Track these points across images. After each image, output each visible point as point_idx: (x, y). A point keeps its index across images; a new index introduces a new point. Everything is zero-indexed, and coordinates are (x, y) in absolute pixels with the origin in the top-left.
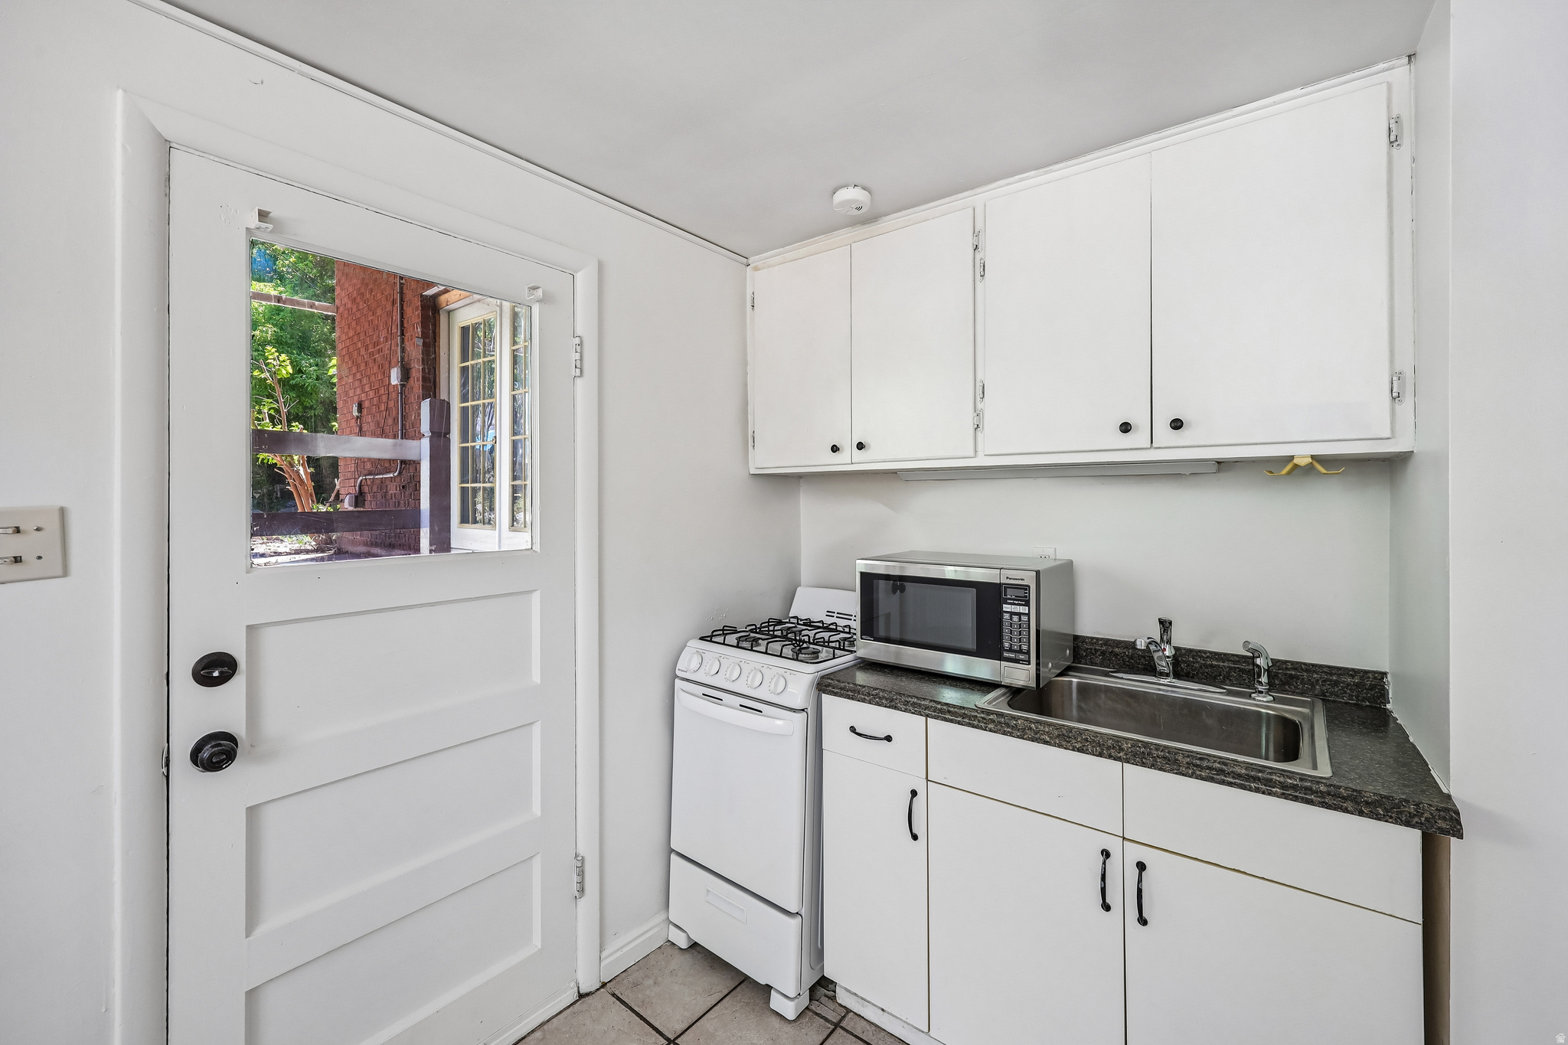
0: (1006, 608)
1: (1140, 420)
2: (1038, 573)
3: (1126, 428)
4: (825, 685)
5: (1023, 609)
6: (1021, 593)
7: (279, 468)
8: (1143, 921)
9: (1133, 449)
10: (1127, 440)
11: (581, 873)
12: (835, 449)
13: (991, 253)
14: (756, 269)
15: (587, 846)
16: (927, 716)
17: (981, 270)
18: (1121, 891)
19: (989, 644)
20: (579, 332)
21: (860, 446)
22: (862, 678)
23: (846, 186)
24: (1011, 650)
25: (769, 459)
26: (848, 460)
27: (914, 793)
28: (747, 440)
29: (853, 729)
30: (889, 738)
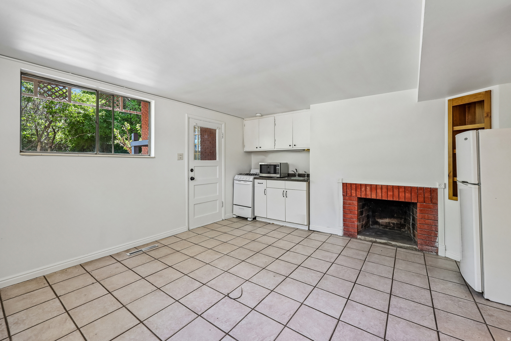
0: (277, 167)
1: (291, 145)
2: (280, 163)
3: (290, 146)
4: (255, 178)
5: (279, 168)
6: (278, 166)
7: (128, 151)
8: (287, 197)
9: (290, 148)
10: (290, 147)
11: (223, 204)
12: (257, 148)
13: (276, 122)
14: (245, 120)
15: (223, 200)
16: (267, 180)
17: (275, 125)
18: (285, 195)
19: (275, 172)
20: (222, 132)
21: (260, 147)
22: (260, 178)
23: (258, 113)
24: (277, 173)
25: (247, 149)
26: (258, 149)
27: (265, 189)
28: (244, 146)
29: (258, 183)
30: (262, 183)
